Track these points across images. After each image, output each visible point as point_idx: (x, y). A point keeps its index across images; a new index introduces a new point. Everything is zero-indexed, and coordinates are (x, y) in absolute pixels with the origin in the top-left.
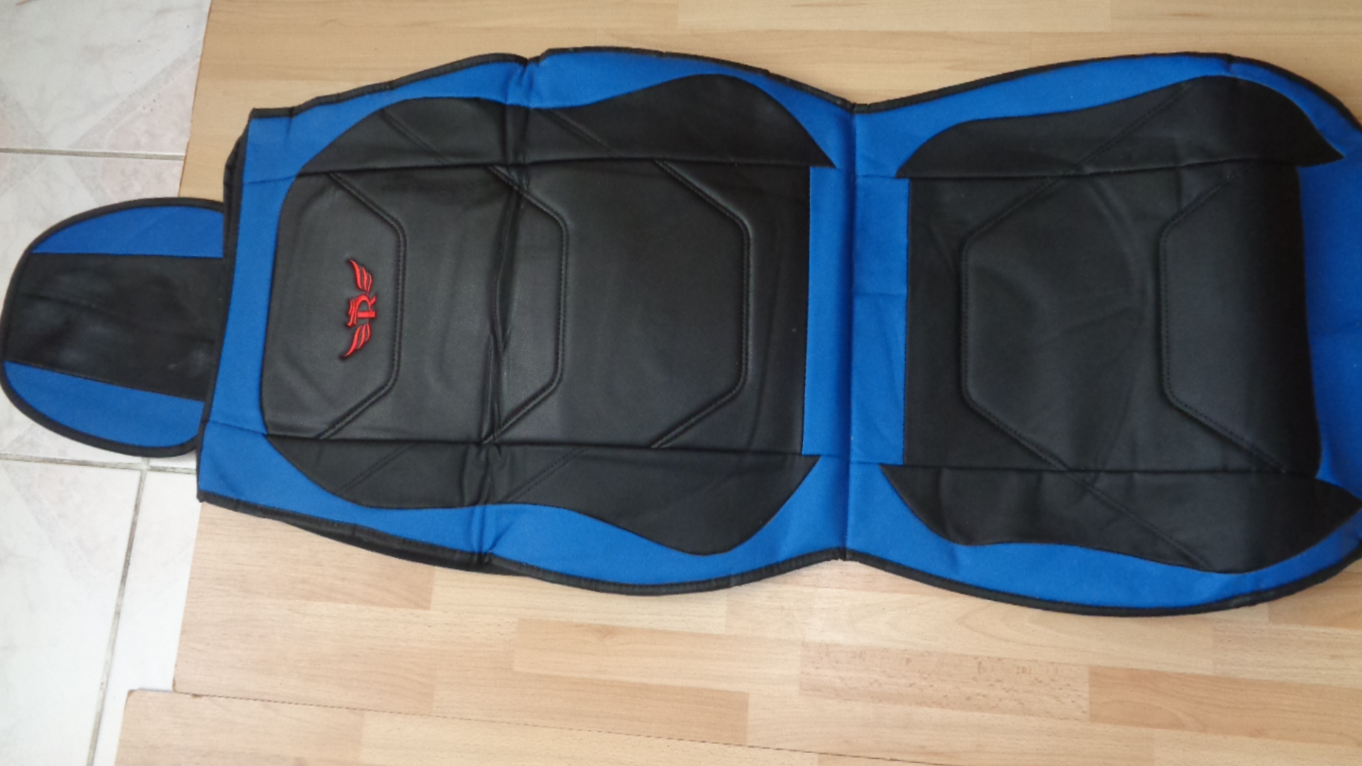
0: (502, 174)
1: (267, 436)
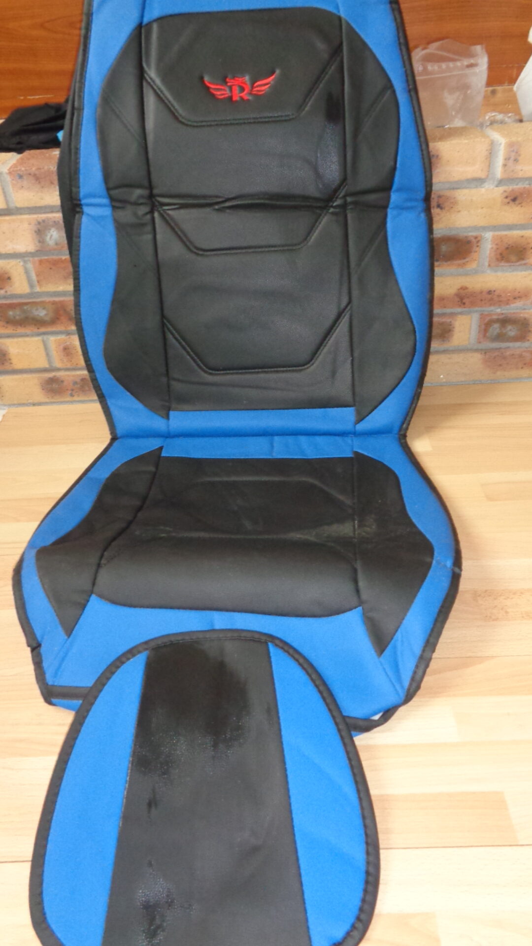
0: (340, 193)
1: (140, 26)
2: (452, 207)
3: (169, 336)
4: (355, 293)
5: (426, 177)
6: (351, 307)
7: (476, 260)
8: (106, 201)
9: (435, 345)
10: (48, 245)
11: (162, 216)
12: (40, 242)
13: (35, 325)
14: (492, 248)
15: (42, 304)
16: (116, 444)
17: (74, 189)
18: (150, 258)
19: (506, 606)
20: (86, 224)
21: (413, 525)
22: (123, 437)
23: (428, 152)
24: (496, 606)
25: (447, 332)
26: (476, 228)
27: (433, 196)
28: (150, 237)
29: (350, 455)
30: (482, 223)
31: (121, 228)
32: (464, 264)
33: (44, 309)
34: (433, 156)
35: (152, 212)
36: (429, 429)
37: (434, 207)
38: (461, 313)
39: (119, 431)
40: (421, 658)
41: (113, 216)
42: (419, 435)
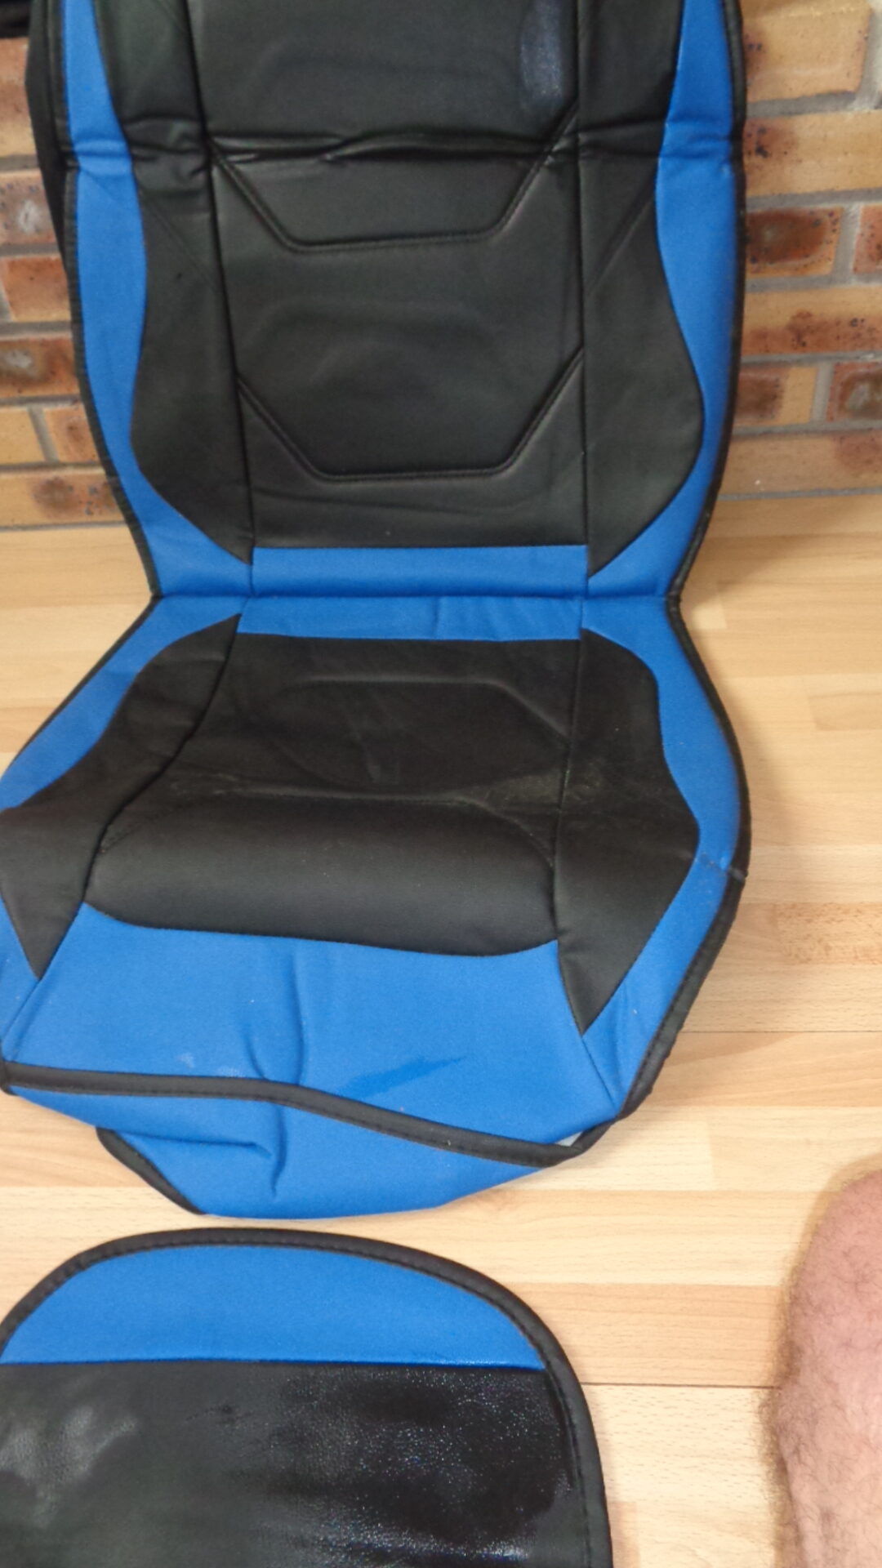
0: (565, 127)
2: (786, 153)
3: (247, 409)
4: (590, 328)
5: (734, 89)
6: (583, 355)
7: (829, 259)
8: (118, 146)
9: (741, 424)
10: (22, 231)
11: (225, 174)
12: (7, 227)
13: (14, 384)
14: (862, 235)
15: (23, 346)
16: (162, 604)
17: (59, 122)
18: (207, 259)
19: (828, 935)
20: (85, 192)
21: (669, 782)
22: (171, 594)
23: (741, 41)
24: (809, 935)
25: (767, 400)
26: (833, 195)
27: (747, 129)
28: (206, 216)
29: (574, 636)
30: (843, 183)
31: (151, 201)
32: (806, 266)
33: (26, 354)
34: (751, 46)
35: (206, 167)
36: (725, 585)
37: (750, 153)
38: (799, 363)
39: (166, 584)
40: (657, 1038)
41: (133, 174)
42: (705, 597)
